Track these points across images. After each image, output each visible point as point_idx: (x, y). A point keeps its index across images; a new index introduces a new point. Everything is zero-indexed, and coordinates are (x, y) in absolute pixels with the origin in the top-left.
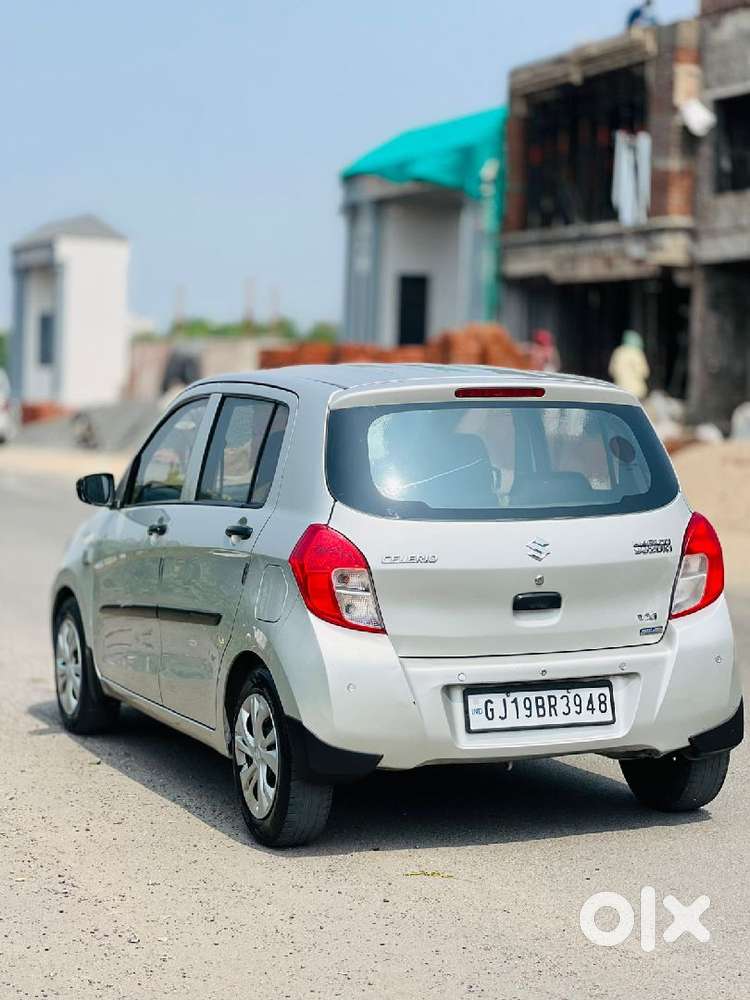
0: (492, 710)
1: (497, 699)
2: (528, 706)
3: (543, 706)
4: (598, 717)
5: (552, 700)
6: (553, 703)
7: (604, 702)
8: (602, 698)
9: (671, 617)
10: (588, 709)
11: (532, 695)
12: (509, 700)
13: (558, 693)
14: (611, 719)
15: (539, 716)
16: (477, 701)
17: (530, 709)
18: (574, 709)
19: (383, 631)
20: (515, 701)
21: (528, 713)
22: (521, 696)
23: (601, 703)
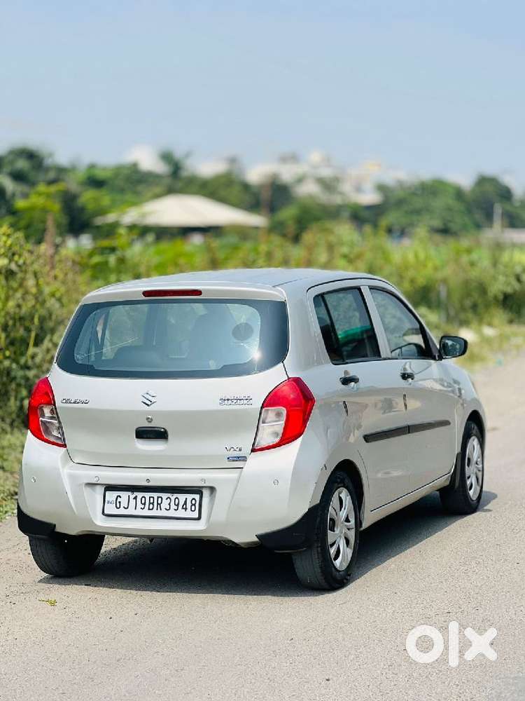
0: (120, 502)
1: (124, 495)
2: (143, 502)
3: (153, 504)
4: (189, 514)
5: (160, 499)
6: (159, 502)
7: (195, 505)
8: (193, 502)
9: (253, 450)
10: (183, 508)
11: (147, 495)
12: (132, 497)
13: (165, 496)
14: (197, 516)
15: (149, 509)
16: (111, 496)
17: (145, 504)
18: (173, 507)
19: (65, 446)
20: (135, 498)
21: (143, 506)
22: (140, 495)
23: (192, 505)
